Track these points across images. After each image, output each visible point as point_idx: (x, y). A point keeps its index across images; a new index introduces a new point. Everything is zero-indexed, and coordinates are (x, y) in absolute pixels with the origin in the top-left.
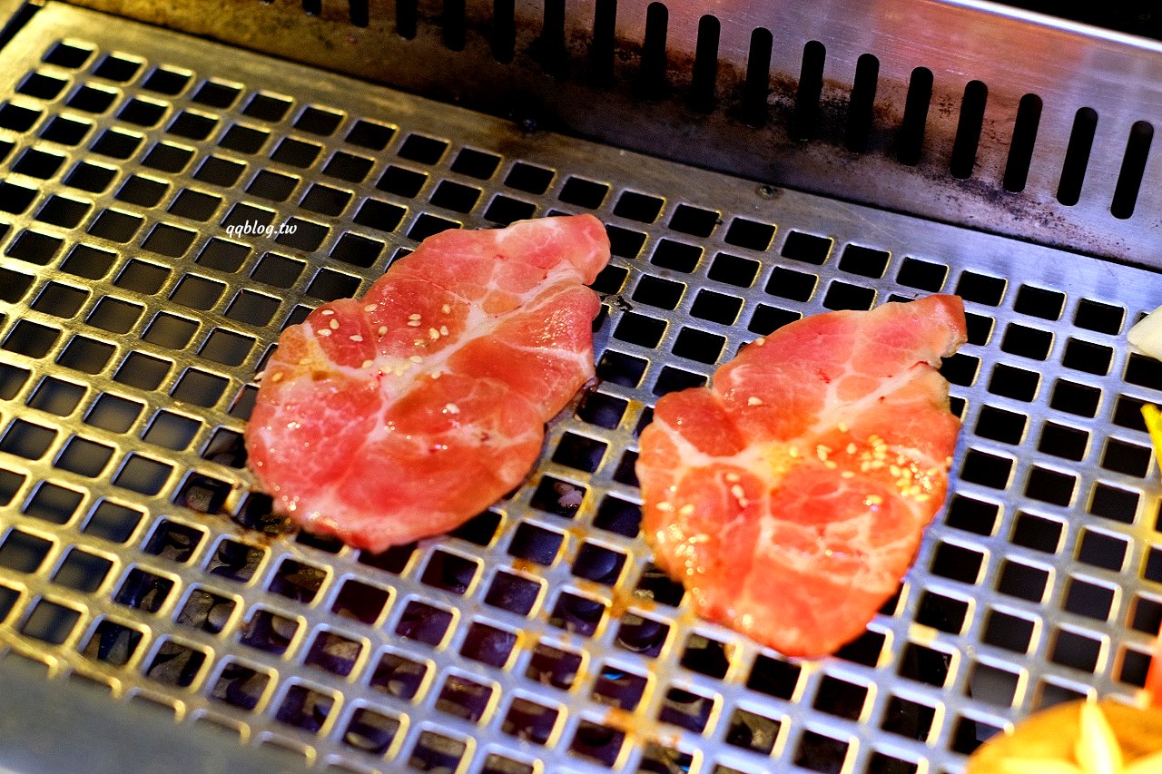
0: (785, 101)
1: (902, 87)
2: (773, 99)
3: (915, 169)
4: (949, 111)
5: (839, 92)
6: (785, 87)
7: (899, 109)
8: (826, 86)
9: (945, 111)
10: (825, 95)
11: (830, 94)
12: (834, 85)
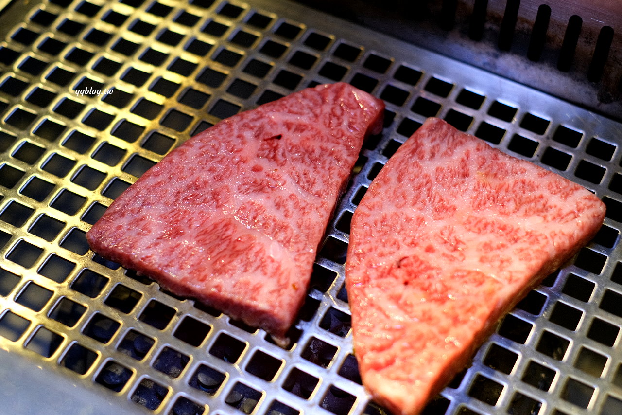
0: (495, 27)
1: (563, 26)
2: (488, 26)
3: (567, 74)
4: (590, 43)
5: (526, 26)
6: (495, 19)
7: (561, 37)
8: (519, 21)
9: (588, 42)
10: (519, 26)
11: (521, 26)
12: (524, 21)
